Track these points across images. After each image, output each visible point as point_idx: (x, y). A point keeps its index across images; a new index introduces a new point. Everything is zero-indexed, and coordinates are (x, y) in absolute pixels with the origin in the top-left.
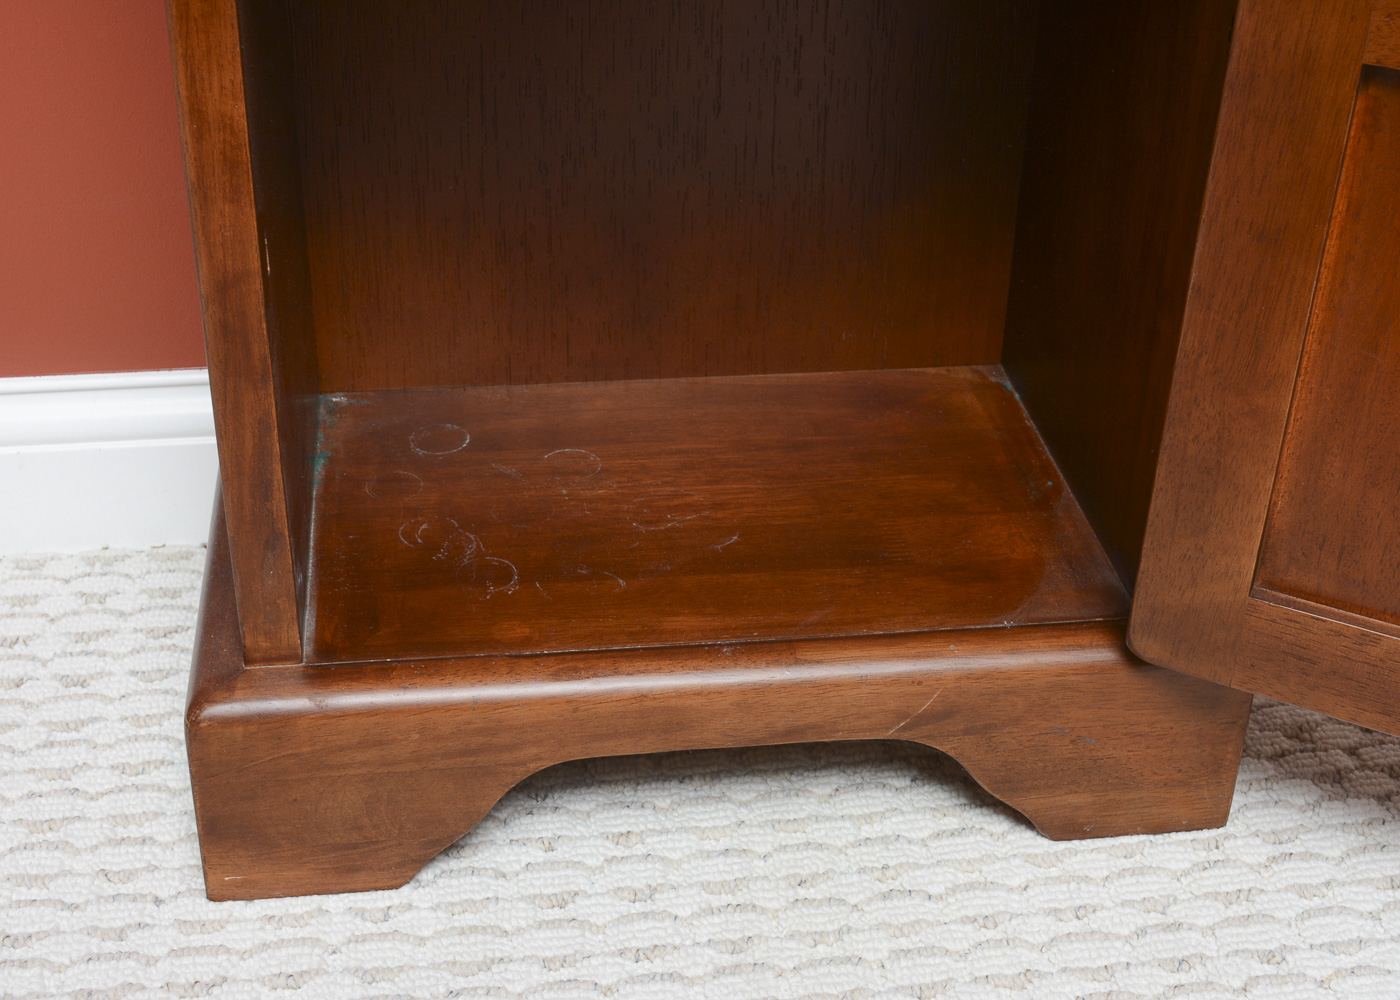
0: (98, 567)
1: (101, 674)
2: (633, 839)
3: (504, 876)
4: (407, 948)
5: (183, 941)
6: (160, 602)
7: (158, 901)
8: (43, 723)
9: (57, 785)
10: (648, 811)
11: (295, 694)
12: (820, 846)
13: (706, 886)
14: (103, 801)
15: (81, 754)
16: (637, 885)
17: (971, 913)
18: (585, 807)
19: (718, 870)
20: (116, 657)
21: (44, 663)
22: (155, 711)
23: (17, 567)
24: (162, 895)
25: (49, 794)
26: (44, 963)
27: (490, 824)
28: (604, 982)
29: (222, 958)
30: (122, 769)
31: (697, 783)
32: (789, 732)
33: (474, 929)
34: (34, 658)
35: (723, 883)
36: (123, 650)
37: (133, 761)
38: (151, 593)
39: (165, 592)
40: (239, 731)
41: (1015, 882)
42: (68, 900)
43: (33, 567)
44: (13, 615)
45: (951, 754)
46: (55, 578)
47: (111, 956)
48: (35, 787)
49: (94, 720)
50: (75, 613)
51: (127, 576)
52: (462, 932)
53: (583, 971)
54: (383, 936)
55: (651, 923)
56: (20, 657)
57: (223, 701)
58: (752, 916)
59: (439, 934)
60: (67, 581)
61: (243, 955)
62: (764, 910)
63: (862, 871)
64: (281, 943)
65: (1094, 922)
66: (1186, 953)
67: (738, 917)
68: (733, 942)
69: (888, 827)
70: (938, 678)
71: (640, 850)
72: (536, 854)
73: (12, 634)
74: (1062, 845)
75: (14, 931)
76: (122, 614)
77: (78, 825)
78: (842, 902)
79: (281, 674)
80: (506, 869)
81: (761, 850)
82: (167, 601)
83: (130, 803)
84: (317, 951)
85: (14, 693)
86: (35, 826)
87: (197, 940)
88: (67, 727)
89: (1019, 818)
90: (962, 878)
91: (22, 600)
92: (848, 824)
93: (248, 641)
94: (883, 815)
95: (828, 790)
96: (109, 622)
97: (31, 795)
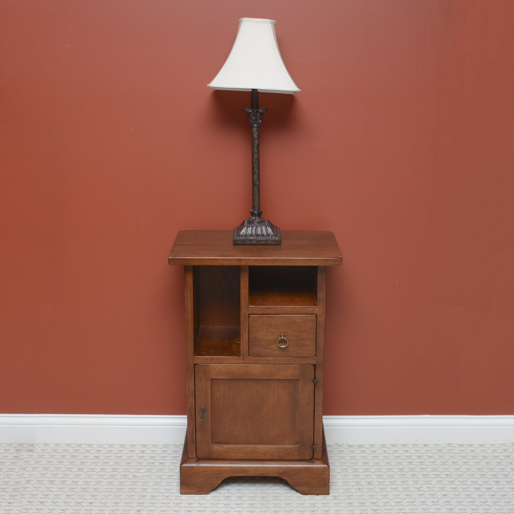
0: (165, 447)
1: (165, 463)
2: (240, 490)
3: (221, 494)
4: (206, 501)
5: (176, 498)
6: (175, 453)
7: (173, 493)
8: (157, 469)
9: (159, 477)
10: (243, 487)
11: (194, 464)
12: (267, 493)
13: (249, 497)
14: (165, 480)
15: (162, 474)
16: (239, 496)
17: (286, 503)
18: (234, 486)
19: (251, 495)
20: (168, 460)
21: (157, 461)
22: (173, 468)
23: (153, 446)
24: (173, 492)
25: (158, 479)
26: (157, 499)
27: (220, 487)
28: (232, 507)
29: (181, 500)
30: (168, 476)
31: (251, 484)
32: (262, 474)
33: (216, 500)
34: (155, 460)
35: (252, 497)
36: (169, 459)
37: (170, 475)
38: (173, 451)
39: (175, 451)
40: (187, 468)
41: (294, 500)
42: (161, 492)
43: (155, 446)
44: (152, 453)
45: (286, 479)
46: (159, 448)
47: (166, 499)
48: (156, 477)
49: (164, 469)
50: (162, 453)
51: (170, 448)
52: (214, 500)
53: (230, 506)
54: (203, 500)
55: (240, 501)
56: (153, 459)
57: (185, 464)
58: (255, 501)
59: (211, 500)
60: (160, 448)
61: (184, 500)
62: (257, 500)
63: (272, 497)
64: (189, 499)
65: (303, 505)
66: (315, 510)
67: (253, 501)
68: (251, 504)
69: (278, 491)
70: (283, 467)
71: (241, 492)
72: (226, 491)
73: (152, 456)
74: (302, 496)
75: (153, 495)
76: (169, 454)
77: (162, 483)
78: (268, 500)
79: (193, 461)
80: (222, 493)
81: (258, 493)
82: (176, 452)
83: (169, 480)
84: (194, 501)
85: (153, 464)
86: (156, 483)
87: (178, 498)
88: (160, 470)
89: (297, 491)
90: (287, 499)
91: (153, 451)
92: (272, 491)
93: (189, 456)
94: (278, 490)
95: (270, 486)
96: (167, 455)
97: (155, 478)
